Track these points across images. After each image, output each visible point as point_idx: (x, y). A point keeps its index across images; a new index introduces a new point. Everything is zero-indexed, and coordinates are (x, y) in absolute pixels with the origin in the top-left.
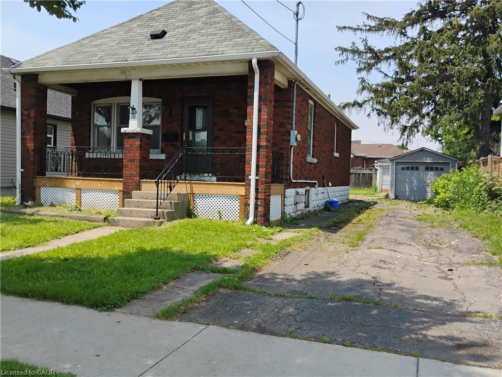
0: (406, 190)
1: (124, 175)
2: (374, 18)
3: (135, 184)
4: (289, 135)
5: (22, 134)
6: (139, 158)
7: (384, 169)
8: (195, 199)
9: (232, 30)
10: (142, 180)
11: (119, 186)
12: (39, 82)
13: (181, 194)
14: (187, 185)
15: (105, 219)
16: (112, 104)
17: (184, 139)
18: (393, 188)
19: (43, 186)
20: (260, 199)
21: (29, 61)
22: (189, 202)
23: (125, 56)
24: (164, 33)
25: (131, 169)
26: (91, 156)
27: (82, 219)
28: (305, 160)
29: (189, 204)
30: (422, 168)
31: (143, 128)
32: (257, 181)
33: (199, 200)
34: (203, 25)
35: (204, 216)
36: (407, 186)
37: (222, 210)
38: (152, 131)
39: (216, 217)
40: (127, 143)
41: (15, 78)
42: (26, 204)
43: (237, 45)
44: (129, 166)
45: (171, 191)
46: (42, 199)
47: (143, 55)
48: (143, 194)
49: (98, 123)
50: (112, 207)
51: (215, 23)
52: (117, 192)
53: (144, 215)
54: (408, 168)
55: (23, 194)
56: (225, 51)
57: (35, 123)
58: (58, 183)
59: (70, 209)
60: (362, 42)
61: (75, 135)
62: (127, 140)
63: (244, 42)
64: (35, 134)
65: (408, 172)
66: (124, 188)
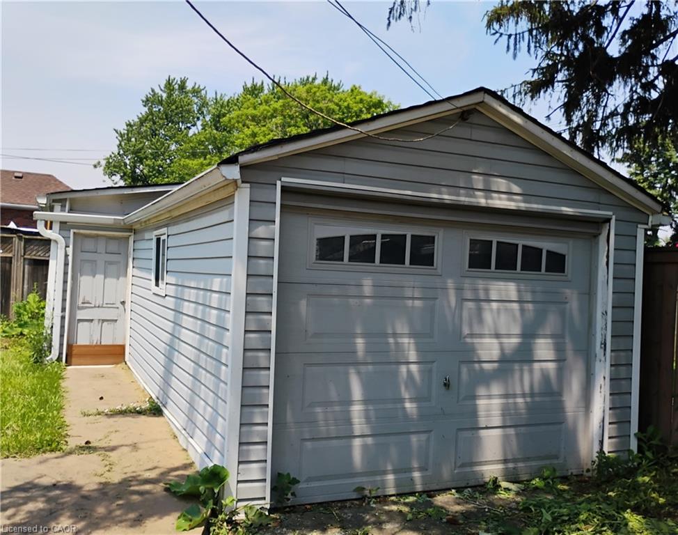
7: (89, 245)
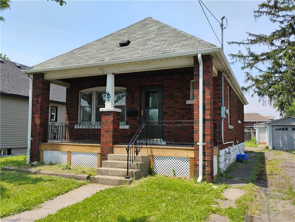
0: (280, 143)
1: (102, 142)
2: (254, 35)
3: (109, 148)
4: (220, 110)
5: (32, 114)
6: (112, 129)
7: (261, 130)
8: (154, 160)
9: (178, 37)
10: (114, 146)
11: (98, 150)
12: (45, 78)
13: (144, 157)
14: (148, 149)
15: (88, 178)
16: (92, 92)
17: (142, 115)
18: (271, 142)
19: (45, 150)
20: (207, 161)
21: (38, 65)
22: (150, 162)
23: (103, 58)
24: (128, 43)
25: (107, 137)
26: (78, 127)
27: (71, 177)
28: (228, 128)
29: (150, 164)
30: (290, 129)
31: (115, 107)
32: (204, 146)
33: (158, 161)
34: (155, 36)
35: (161, 173)
36: (280, 141)
37: (176, 169)
38: (121, 110)
39: (171, 174)
40: (104, 119)
41: (29, 77)
42: (33, 163)
43: (184, 45)
44: (105, 136)
45: (137, 155)
46: (44, 159)
47: (115, 56)
48: (116, 157)
49: (83, 105)
50: (92, 166)
51: (164, 34)
52: (96, 154)
53: (117, 174)
54: (280, 129)
55: (31, 155)
56: (176, 50)
57: (41, 106)
58: (56, 148)
59: (62, 168)
60: (247, 50)
61: (68, 113)
62: (104, 117)
63: (189, 43)
64: (41, 114)
65: (281, 132)
66: (101, 151)
